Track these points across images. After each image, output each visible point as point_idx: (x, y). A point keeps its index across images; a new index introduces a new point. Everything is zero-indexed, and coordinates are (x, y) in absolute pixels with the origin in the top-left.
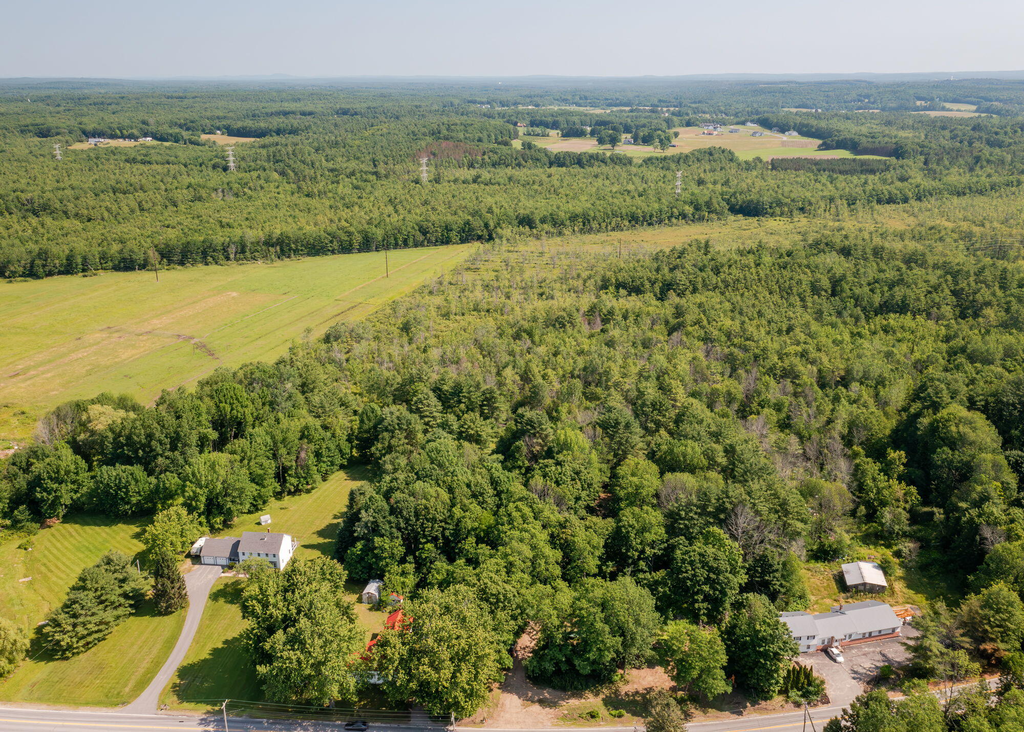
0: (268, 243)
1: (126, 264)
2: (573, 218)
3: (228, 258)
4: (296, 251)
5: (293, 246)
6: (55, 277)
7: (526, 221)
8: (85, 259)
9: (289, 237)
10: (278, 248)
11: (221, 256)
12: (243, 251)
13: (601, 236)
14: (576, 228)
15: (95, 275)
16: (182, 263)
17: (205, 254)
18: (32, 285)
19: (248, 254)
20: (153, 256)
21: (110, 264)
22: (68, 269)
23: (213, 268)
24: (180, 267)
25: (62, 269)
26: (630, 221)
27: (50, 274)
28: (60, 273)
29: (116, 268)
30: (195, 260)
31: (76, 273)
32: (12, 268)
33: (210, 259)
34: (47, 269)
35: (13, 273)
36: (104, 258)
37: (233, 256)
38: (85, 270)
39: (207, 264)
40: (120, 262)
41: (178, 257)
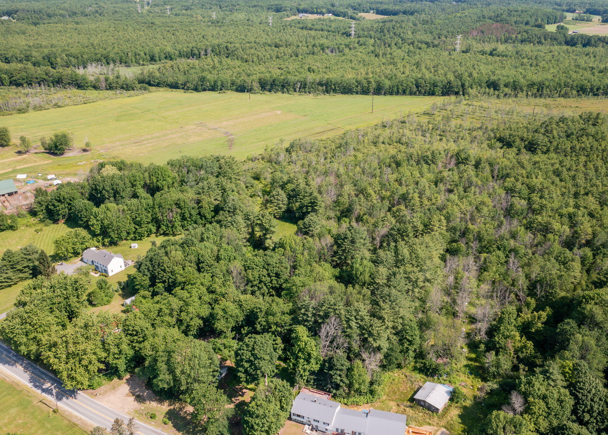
0: (320, 84)
1: (241, 89)
2: (532, 85)
3: (295, 91)
4: (335, 91)
5: (333, 86)
6: (207, 92)
7: (493, 85)
8: (222, 82)
9: (331, 81)
10: (324, 87)
11: (292, 89)
12: (304, 88)
13: (548, 101)
14: (529, 93)
15: (224, 93)
16: (270, 91)
17: (283, 86)
18: (195, 95)
19: (307, 89)
20: (256, 85)
21: (235, 87)
22: (213, 89)
23: (286, 95)
24: (267, 93)
25: (211, 88)
26: (578, 91)
27: (204, 90)
28: (209, 90)
29: (237, 90)
30: (277, 90)
31: (217, 91)
32: (188, 85)
33: (285, 90)
34: (203, 87)
35: (188, 87)
36: (233, 84)
37: (298, 89)
38: (221, 90)
39: (283, 93)
40: (239, 86)
41: (268, 87)
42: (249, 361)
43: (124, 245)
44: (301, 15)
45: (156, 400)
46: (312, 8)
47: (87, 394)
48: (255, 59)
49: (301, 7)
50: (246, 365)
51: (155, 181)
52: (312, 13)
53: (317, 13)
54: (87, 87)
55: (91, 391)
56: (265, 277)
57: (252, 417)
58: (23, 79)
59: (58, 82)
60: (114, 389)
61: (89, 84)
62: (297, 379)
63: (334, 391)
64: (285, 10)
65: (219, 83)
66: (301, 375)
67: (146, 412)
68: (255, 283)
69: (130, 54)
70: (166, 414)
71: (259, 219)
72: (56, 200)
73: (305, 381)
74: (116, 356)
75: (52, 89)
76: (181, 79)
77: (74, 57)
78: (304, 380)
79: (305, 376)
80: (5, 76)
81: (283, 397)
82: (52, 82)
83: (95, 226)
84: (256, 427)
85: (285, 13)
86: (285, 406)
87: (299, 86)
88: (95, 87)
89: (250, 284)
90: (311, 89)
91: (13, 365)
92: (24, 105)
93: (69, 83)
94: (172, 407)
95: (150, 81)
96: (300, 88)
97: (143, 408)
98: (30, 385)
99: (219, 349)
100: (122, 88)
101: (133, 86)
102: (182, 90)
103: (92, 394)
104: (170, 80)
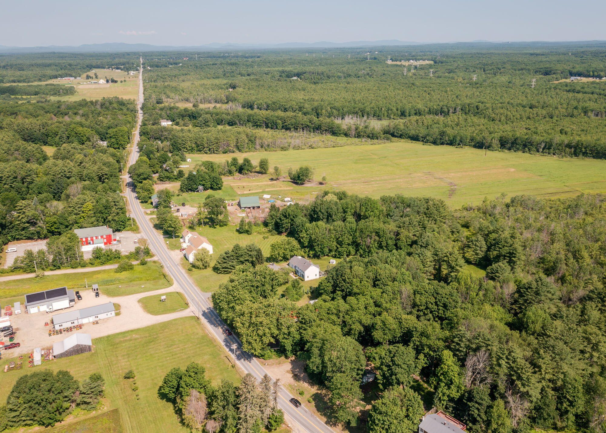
0: (569, 146)
1: (480, 145)
3: (538, 151)
4: (585, 154)
5: (583, 149)
6: (445, 146)
8: (461, 138)
9: (582, 144)
10: (573, 150)
11: (534, 149)
12: (549, 149)
15: (461, 147)
16: (509, 149)
17: (525, 146)
18: (433, 148)
19: (551, 151)
20: (496, 143)
21: (473, 144)
22: (451, 143)
23: (527, 155)
24: (506, 151)
25: (449, 142)
27: (442, 144)
28: (447, 144)
29: (475, 146)
30: (518, 149)
31: (455, 145)
32: (428, 138)
33: (527, 149)
34: (442, 141)
35: (427, 140)
36: (472, 140)
37: (541, 150)
38: (459, 144)
39: (524, 152)
40: (478, 143)
41: (509, 145)
42: (388, 366)
43: (325, 259)
44: (573, 78)
45: (309, 383)
46: (587, 71)
47: (259, 362)
48: (503, 118)
49: (575, 71)
50: (385, 369)
51: (364, 210)
52: (589, 76)
53: (593, 76)
54: (340, 134)
55: (263, 360)
56: (432, 304)
57: (376, 412)
58: (292, 125)
59: (317, 129)
60: (280, 364)
61: (342, 132)
62: (436, 401)
63: (470, 425)
64: (554, 73)
65: (458, 138)
66: (440, 398)
67: (297, 388)
68: (421, 308)
69: (383, 109)
70: (313, 395)
71: (447, 256)
72: (283, 215)
73: (444, 406)
74: (285, 336)
75: (312, 134)
76: (423, 132)
77: (336, 110)
78: (443, 405)
79: (444, 400)
80: (280, 121)
81: (412, 406)
82: (313, 128)
83: (304, 239)
84: (377, 422)
85: (554, 76)
86: (411, 415)
87: (542, 147)
88: (346, 135)
89: (417, 308)
90: (557, 151)
91: (216, 327)
92: (286, 145)
93: (326, 130)
94: (319, 392)
95: (394, 132)
96: (544, 149)
97: (296, 385)
98: (223, 344)
99: (374, 358)
100: (369, 137)
101: (378, 135)
102: (422, 143)
103: (262, 363)
104: (412, 132)
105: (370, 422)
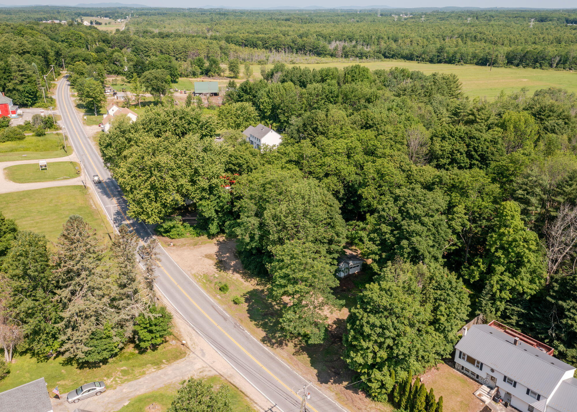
1: (483, 62)
3: (551, 66)
6: (442, 64)
8: (462, 55)
11: (546, 64)
12: (564, 63)
15: (462, 65)
16: (518, 65)
17: (536, 61)
18: (429, 66)
19: (567, 65)
20: (502, 59)
21: (475, 61)
22: (450, 61)
23: (539, 70)
24: (514, 67)
25: (447, 60)
27: (440, 62)
28: (446, 62)
29: (477, 64)
30: (527, 65)
31: (454, 63)
32: (423, 56)
33: (538, 65)
34: (440, 59)
35: (423, 59)
36: (474, 57)
37: (555, 65)
38: (459, 62)
39: (534, 68)
40: (481, 59)
41: (516, 62)
45: (244, 275)
47: (161, 241)
54: (325, 55)
55: (168, 239)
56: (461, 154)
57: (365, 310)
58: (273, 46)
59: (301, 49)
60: (196, 245)
61: (328, 52)
62: (484, 302)
63: (562, 348)
64: (550, 20)
65: (458, 56)
66: (494, 295)
67: (217, 281)
68: (443, 161)
69: (373, 37)
70: (248, 293)
73: (499, 314)
74: (204, 194)
75: (294, 54)
76: (418, 50)
77: (323, 37)
78: (497, 310)
79: (501, 299)
80: (260, 43)
81: (445, 300)
82: (296, 49)
84: (367, 330)
85: (550, 22)
86: (443, 319)
87: (557, 61)
88: (332, 55)
89: (435, 162)
90: (573, 65)
92: (265, 59)
93: (310, 51)
94: (258, 287)
95: (385, 53)
96: (557, 64)
97: (217, 275)
99: (361, 240)
100: (357, 56)
101: (368, 55)
102: (417, 62)
103: (166, 242)
104: (406, 52)
105: (352, 333)
